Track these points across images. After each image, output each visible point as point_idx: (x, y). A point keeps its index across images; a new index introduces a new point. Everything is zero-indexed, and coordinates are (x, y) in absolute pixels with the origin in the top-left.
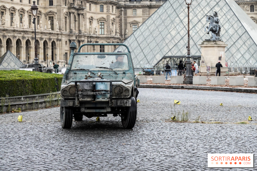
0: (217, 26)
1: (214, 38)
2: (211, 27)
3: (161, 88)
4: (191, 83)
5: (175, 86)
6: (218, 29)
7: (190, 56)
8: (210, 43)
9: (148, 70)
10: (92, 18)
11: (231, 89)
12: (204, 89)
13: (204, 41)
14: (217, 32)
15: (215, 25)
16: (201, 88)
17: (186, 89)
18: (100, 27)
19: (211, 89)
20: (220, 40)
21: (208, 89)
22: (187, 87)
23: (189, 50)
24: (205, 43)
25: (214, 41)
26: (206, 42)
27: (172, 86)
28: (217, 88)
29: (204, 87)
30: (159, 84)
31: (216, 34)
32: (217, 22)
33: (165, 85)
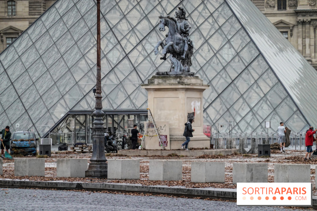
0: (184, 41)
1: (177, 71)
2: (171, 43)
4: (104, 176)
5: (61, 183)
7: (102, 112)
8: (168, 82)
9: (22, 143)
11: (188, 190)
12: (129, 192)
14: (184, 56)
15: (180, 40)
16: (122, 189)
17: (88, 189)
19: (143, 190)
20: (192, 75)
21: (136, 189)
22: (90, 186)
23: (99, 98)
24: (156, 81)
25: (177, 76)
26: (158, 78)
27: (56, 184)
28: (157, 188)
29: (128, 186)
30: (28, 177)
31: (183, 59)
32: (185, 33)
33: (39, 181)
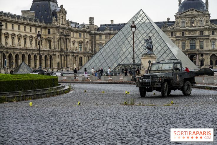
1: (149, 53)
2: (148, 46)
3: (117, 84)
5: (126, 83)
6: (151, 47)
7: (135, 64)
8: (147, 56)
10: (74, 41)
13: (143, 55)
15: (150, 45)
17: (133, 84)
18: (79, 46)
20: (153, 54)
23: (134, 61)
24: (144, 56)
27: (124, 83)
30: (116, 81)
31: (151, 50)
32: (151, 43)
